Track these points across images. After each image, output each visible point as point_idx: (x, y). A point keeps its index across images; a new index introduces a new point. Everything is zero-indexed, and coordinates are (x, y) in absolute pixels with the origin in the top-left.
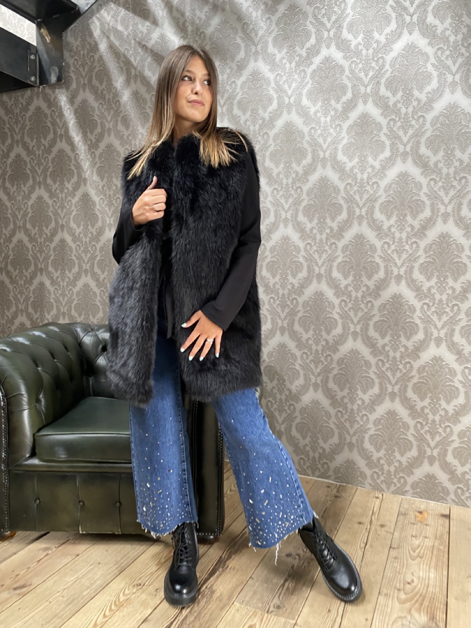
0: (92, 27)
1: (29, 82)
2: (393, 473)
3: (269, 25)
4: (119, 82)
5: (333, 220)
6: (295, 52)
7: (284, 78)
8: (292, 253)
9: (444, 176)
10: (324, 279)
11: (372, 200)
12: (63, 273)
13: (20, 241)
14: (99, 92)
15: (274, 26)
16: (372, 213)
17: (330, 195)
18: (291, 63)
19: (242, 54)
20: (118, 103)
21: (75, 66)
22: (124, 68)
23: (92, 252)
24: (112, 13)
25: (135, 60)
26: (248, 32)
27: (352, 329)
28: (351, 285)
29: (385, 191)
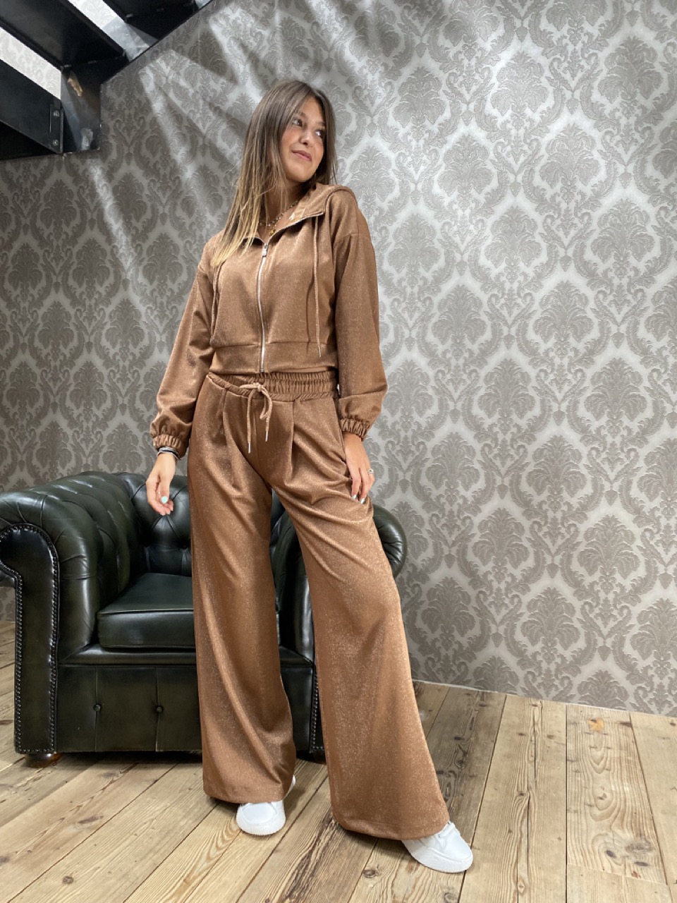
0: (143, 80)
1: (50, 148)
2: (553, 673)
3: (391, 92)
4: (179, 153)
5: (473, 340)
6: (424, 127)
7: (409, 159)
8: (418, 383)
9: (615, 289)
10: (461, 417)
11: (525, 316)
12: (88, 410)
13: (24, 365)
14: (151, 165)
15: (396, 93)
16: (525, 332)
17: (469, 309)
18: (418, 141)
19: (353, 126)
20: (177, 181)
21: (116, 129)
22: (188, 136)
23: (133, 380)
24: (172, 63)
25: (204, 126)
26: (361, 99)
27: (499, 483)
28: (496, 426)
29: (541, 305)
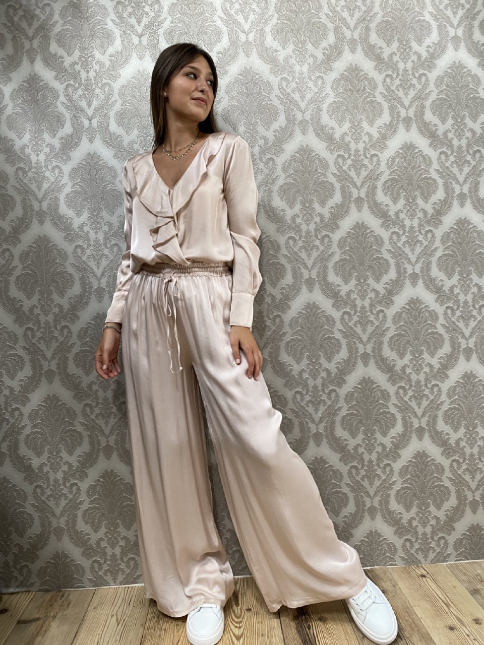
2: (429, 536)
5: (323, 203)
9: (455, 149)
10: (317, 285)
11: (372, 178)
16: (374, 193)
17: (316, 170)
27: (361, 351)
28: (354, 292)
29: (389, 165)
